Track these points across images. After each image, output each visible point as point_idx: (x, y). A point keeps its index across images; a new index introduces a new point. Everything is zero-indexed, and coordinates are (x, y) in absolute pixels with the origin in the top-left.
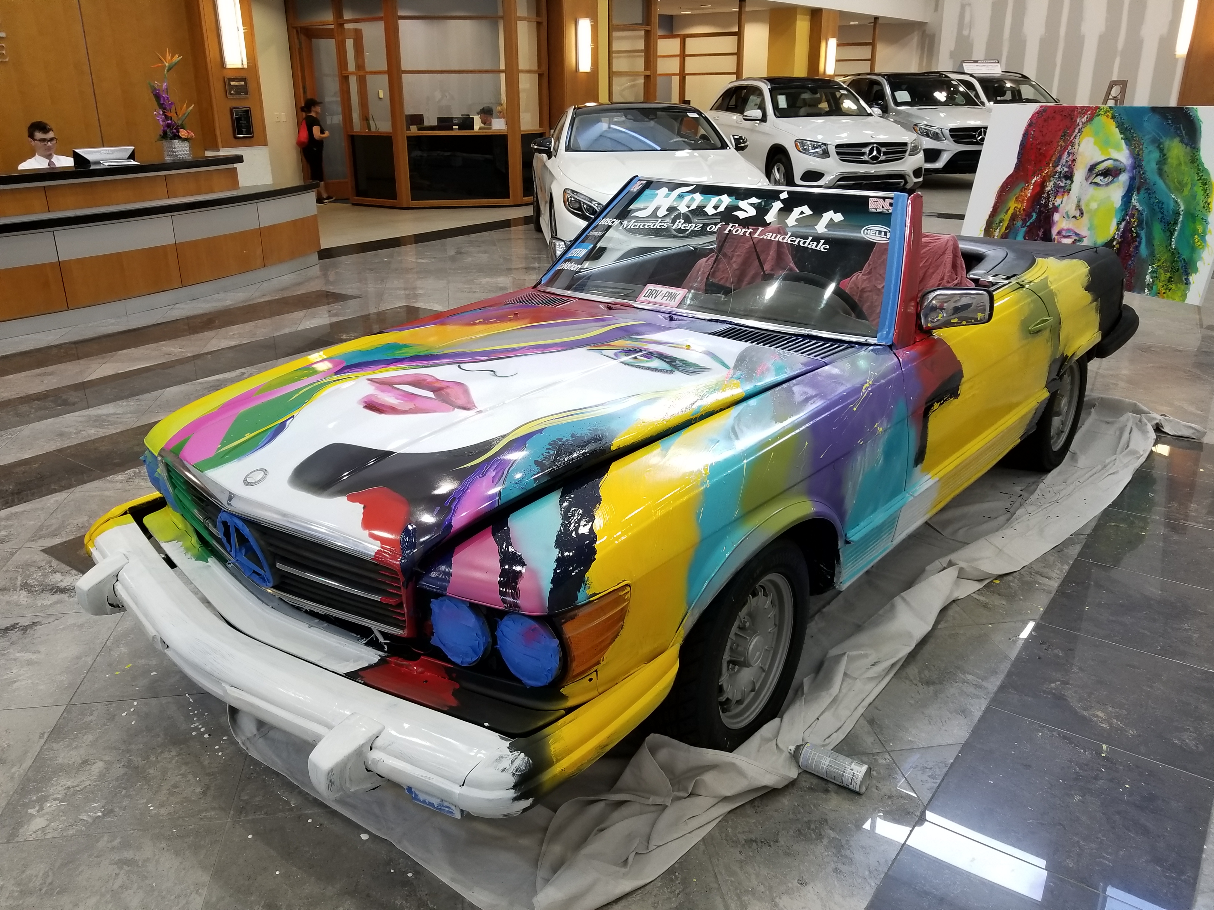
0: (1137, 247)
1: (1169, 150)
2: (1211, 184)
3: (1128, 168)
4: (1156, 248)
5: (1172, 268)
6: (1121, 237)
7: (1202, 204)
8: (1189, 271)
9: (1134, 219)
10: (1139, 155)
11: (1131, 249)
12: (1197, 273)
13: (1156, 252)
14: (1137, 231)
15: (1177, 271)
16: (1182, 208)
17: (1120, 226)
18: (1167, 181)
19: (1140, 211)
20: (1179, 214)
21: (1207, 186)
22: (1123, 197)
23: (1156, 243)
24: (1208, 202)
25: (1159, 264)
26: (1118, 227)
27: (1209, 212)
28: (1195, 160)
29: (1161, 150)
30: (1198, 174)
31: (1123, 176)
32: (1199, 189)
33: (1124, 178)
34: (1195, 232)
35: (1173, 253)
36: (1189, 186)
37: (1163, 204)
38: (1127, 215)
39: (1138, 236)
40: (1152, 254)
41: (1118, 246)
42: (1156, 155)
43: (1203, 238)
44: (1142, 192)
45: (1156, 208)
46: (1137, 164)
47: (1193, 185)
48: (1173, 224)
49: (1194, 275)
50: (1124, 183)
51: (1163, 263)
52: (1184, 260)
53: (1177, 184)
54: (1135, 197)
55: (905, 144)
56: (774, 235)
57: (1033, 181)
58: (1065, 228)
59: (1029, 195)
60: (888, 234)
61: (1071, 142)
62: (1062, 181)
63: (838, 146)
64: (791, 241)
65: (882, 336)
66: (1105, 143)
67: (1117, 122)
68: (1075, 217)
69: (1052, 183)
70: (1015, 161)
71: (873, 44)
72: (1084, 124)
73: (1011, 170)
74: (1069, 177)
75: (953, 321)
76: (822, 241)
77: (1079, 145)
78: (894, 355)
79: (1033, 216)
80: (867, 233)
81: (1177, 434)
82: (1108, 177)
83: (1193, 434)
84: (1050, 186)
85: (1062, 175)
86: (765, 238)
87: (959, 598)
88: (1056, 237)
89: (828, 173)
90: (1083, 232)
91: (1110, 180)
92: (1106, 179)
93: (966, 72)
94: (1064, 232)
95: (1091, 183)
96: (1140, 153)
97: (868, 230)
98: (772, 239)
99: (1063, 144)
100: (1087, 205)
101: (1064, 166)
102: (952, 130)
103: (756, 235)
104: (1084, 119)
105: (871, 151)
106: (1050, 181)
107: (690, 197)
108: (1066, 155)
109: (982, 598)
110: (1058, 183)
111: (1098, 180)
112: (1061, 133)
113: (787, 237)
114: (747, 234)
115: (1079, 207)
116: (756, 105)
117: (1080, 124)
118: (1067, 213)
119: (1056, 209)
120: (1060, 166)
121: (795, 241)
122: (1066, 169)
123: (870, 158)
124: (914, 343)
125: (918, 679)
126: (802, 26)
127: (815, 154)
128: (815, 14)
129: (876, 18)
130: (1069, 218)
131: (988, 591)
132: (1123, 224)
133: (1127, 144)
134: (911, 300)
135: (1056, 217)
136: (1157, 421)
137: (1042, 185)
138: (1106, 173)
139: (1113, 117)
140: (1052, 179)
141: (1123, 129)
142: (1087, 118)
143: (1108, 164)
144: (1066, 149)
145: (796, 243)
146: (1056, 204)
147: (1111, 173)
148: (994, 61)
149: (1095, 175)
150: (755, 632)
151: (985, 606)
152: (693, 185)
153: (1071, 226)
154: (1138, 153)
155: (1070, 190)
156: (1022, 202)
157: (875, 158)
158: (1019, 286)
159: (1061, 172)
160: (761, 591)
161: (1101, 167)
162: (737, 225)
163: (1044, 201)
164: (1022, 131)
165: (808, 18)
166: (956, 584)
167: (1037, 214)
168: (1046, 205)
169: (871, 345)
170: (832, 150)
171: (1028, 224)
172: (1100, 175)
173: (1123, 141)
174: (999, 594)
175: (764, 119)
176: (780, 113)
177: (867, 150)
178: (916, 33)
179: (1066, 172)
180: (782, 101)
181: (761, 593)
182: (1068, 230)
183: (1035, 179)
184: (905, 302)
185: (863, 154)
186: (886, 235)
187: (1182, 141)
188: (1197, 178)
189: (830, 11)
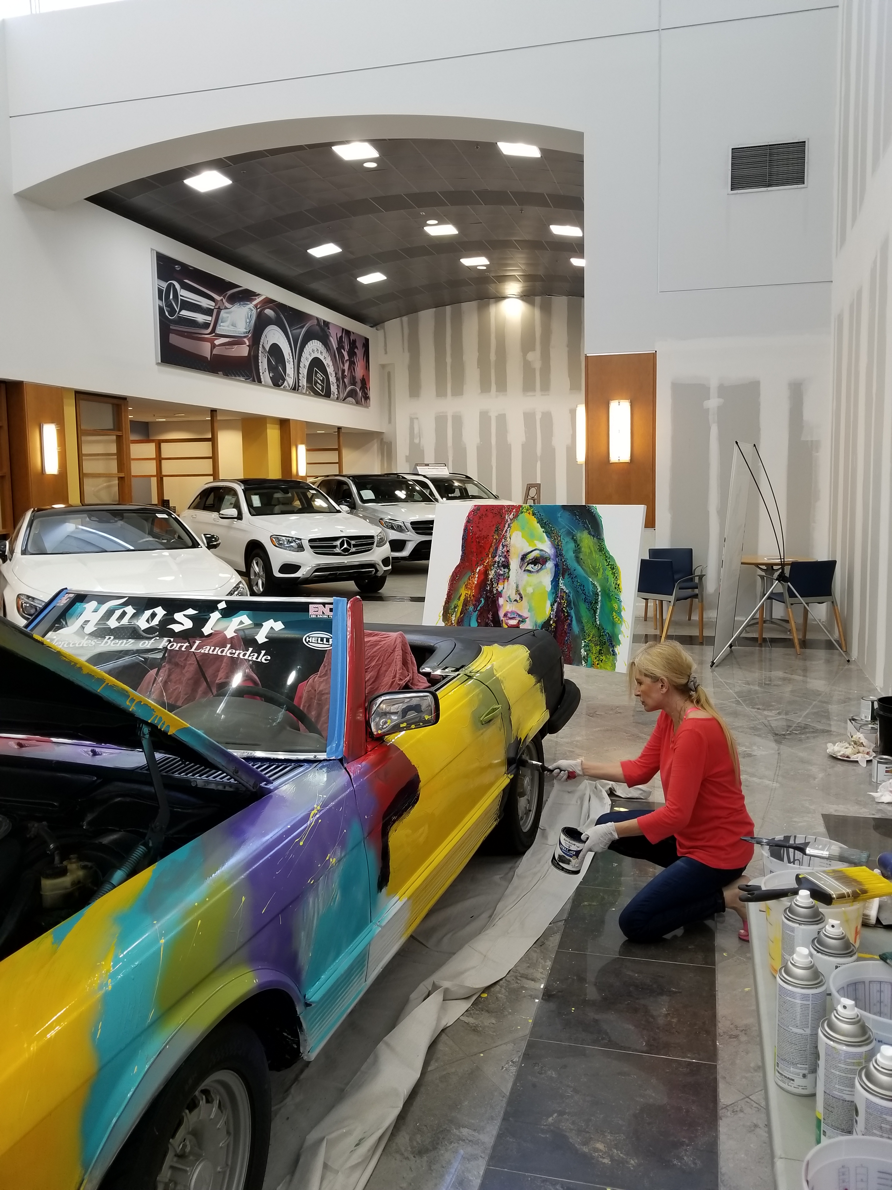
0: (570, 625)
1: (581, 540)
2: (617, 569)
3: (552, 557)
4: (585, 625)
5: (600, 642)
6: (556, 616)
7: (613, 586)
8: (614, 643)
9: (563, 600)
10: (559, 545)
11: (566, 627)
12: (620, 645)
13: (585, 628)
14: (567, 611)
15: (605, 644)
16: (599, 590)
17: (553, 607)
18: (584, 567)
19: (567, 593)
20: (598, 595)
21: (614, 570)
22: (552, 582)
23: (584, 620)
24: (618, 583)
25: (589, 639)
26: (552, 608)
27: (620, 592)
28: (602, 549)
29: (575, 541)
30: (606, 560)
31: (549, 563)
32: (609, 573)
33: (550, 565)
34: (612, 610)
35: (598, 629)
36: (601, 571)
37: (584, 586)
38: (558, 597)
39: (569, 615)
40: (582, 630)
41: (554, 625)
42: (572, 545)
43: (619, 614)
44: (566, 576)
45: (579, 590)
46: (559, 553)
47: (604, 570)
48: (595, 603)
49: (618, 646)
50: (551, 569)
51: (592, 638)
52: (608, 634)
53: (592, 569)
54: (561, 581)
55: (372, 537)
56: (213, 648)
57: (477, 571)
58: (510, 610)
59: (476, 582)
60: (331, 640)
61: (504, 535)
62: (501, 570)
63: (311, 541)
64: (231, 653)
65: (331, 749)
66: (531, 537)
67: (537, 518)
68: (516, 600)
69: (493, 572)
70: (461, 553)
71: (338, 450)
72: (511, 520)
73: (458, 562)
74: (506, 565)
75: (402, 726)
76: (263, 652)
77: (510, 539)
78: (344, 770)
79: (481, 601)
80: (309, 641)
81: (628, 796)
82: (537, 565)
83: (641, 794)
84: (492, 574)
85: (500, 565)
86: (203, 651)
87: (448, 1025)
88: (504, 619)
89: (304, 565)
90: (525, 614)
91: (539, 568)
92: (536, 567)
93: (420, 474)
94: (509, 614)
95: (524, 571)
96: (559, 544)
97: (309, 638)
98: (211, 652)
99: (497, 537)
100: (525, 590)
101: (501, 556)
102: (412, 523)
103: (193, 650)
104: (511, 516)
105: (342, 544)
106: (491, 570)
107: (122, 610)
108: (501, 547)
109: (471, 1020)
110: (498, 571)
111: (530, 567)
112: (494, 528)
113: (226, 649)
114: (183, 649)
115: (518, 592)
116: (231, 504)
117: (509, 520)
118: (509, 597)
119: (499, 594)
120: (498, 557)
121: (234, 654)
122: (503, 559)
123: (342, 550)
124: (367, 753)
125: (409, 1149)
126: (273, 434)
127: (291, 549)
128: (284, 424)
129: (339, 428)
130: (511, 601)
131: (477, 1010)
132: (556, 604)
133: (548, 537)
134: (359, 707)
135: (501, 601)
136: (610, 786)
137: (485, 573)
138: (535, 561)
139: (534, 514)
140: (492, 568)
141: (543, 525)
142: (513, 515)
143: (535, 554)
144: (500, 541)
145: (236, 656)
146: (499, 590)
147: (539, 561)
148: (442, 465)
149: (527, 563)
150: (198, 1157)
151: (475, 1029)
152: (126, 597)
153: (514, 609)
154: (558, 544)
155: (509, 577)
156: (471, 589)
157: (346, 550)
158: (467, 677)
159: (499, 561)
160: (202, 1099)
161: (531, 556)
162: (172, 640)
163: (489, 588)
164: (463, 528)
165: (278, 426)
166: (443, 1009)
167: (485, 599)
168: (491, 591)
169: (320, 761)
170: (306, 544)
171: (479, 608)
172: (531, 563)
173: (545, 534)
174: (488, 1011)
175: (240, 517)
176: (255, 512)
177: (338, 543)
178: (375, 441)
179: (503, 562)
180: (256, 501)
181: (203, 1103)
182: (512, 612)
183: (479, 568)
184: (352, 711)
185: (335, 547)
186: (329, 642)
187: (590, 533)
188: (606, 564)
189: (296, 421)
